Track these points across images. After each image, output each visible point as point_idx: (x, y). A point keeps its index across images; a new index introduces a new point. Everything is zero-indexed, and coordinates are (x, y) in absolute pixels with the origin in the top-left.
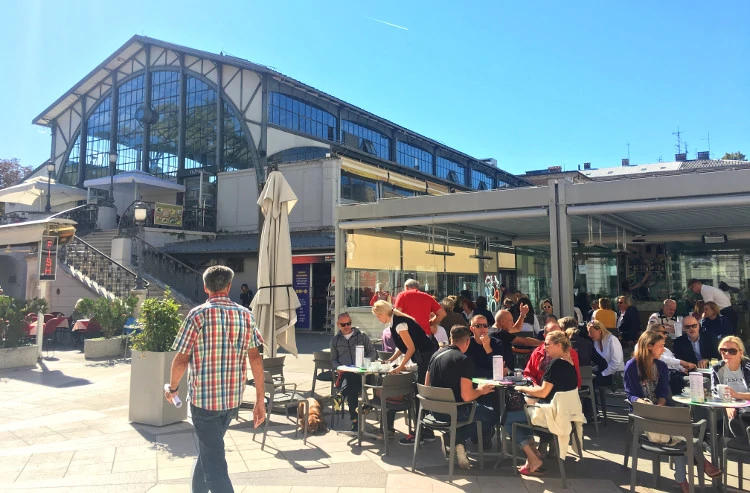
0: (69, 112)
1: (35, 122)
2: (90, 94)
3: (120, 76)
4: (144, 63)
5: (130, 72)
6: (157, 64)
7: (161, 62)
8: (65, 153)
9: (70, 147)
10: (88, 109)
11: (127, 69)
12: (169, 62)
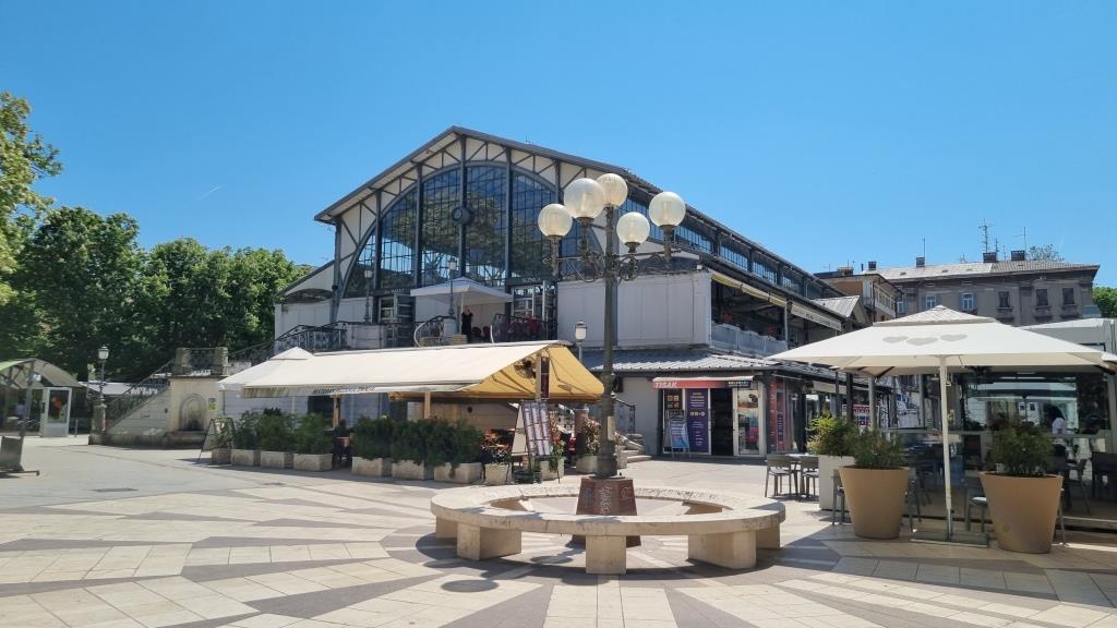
0: (358, 207)
1: (318, 218)
2: (387, 189)
3: (426, 171)
4: (459, 157)
5: (438, 165)
6: (474, 159)
7: (481, 156)
8: (354, 254)
9: (361, 246)
10: (383, 207)
11: (436, 162)
12: (490, 157)
